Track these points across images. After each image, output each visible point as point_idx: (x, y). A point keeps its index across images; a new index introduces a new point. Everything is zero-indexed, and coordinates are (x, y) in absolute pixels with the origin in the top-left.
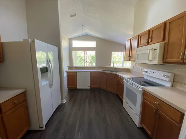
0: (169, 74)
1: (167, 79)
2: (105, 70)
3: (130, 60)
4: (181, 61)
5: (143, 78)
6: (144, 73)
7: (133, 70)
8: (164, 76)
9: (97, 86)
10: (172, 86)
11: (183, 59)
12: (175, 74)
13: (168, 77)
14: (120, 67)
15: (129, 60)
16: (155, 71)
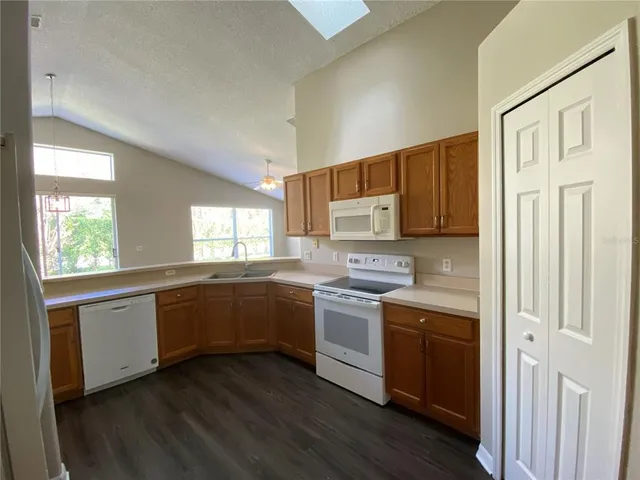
0: (408, 259)
1: (407, 271)
2: (215, 277)
3: (310, 233)
4: (437, 231)
5: (348, 278)
6: (349, 265)
7: (310, 262)
8: (400, 264)
9: (194, 347)
10: (415, 282)
11: (439, 227)
12: (415, 258)
13: (407, 265)
14: (224, 259)
15: (306, 234)
16: (376, 256)
